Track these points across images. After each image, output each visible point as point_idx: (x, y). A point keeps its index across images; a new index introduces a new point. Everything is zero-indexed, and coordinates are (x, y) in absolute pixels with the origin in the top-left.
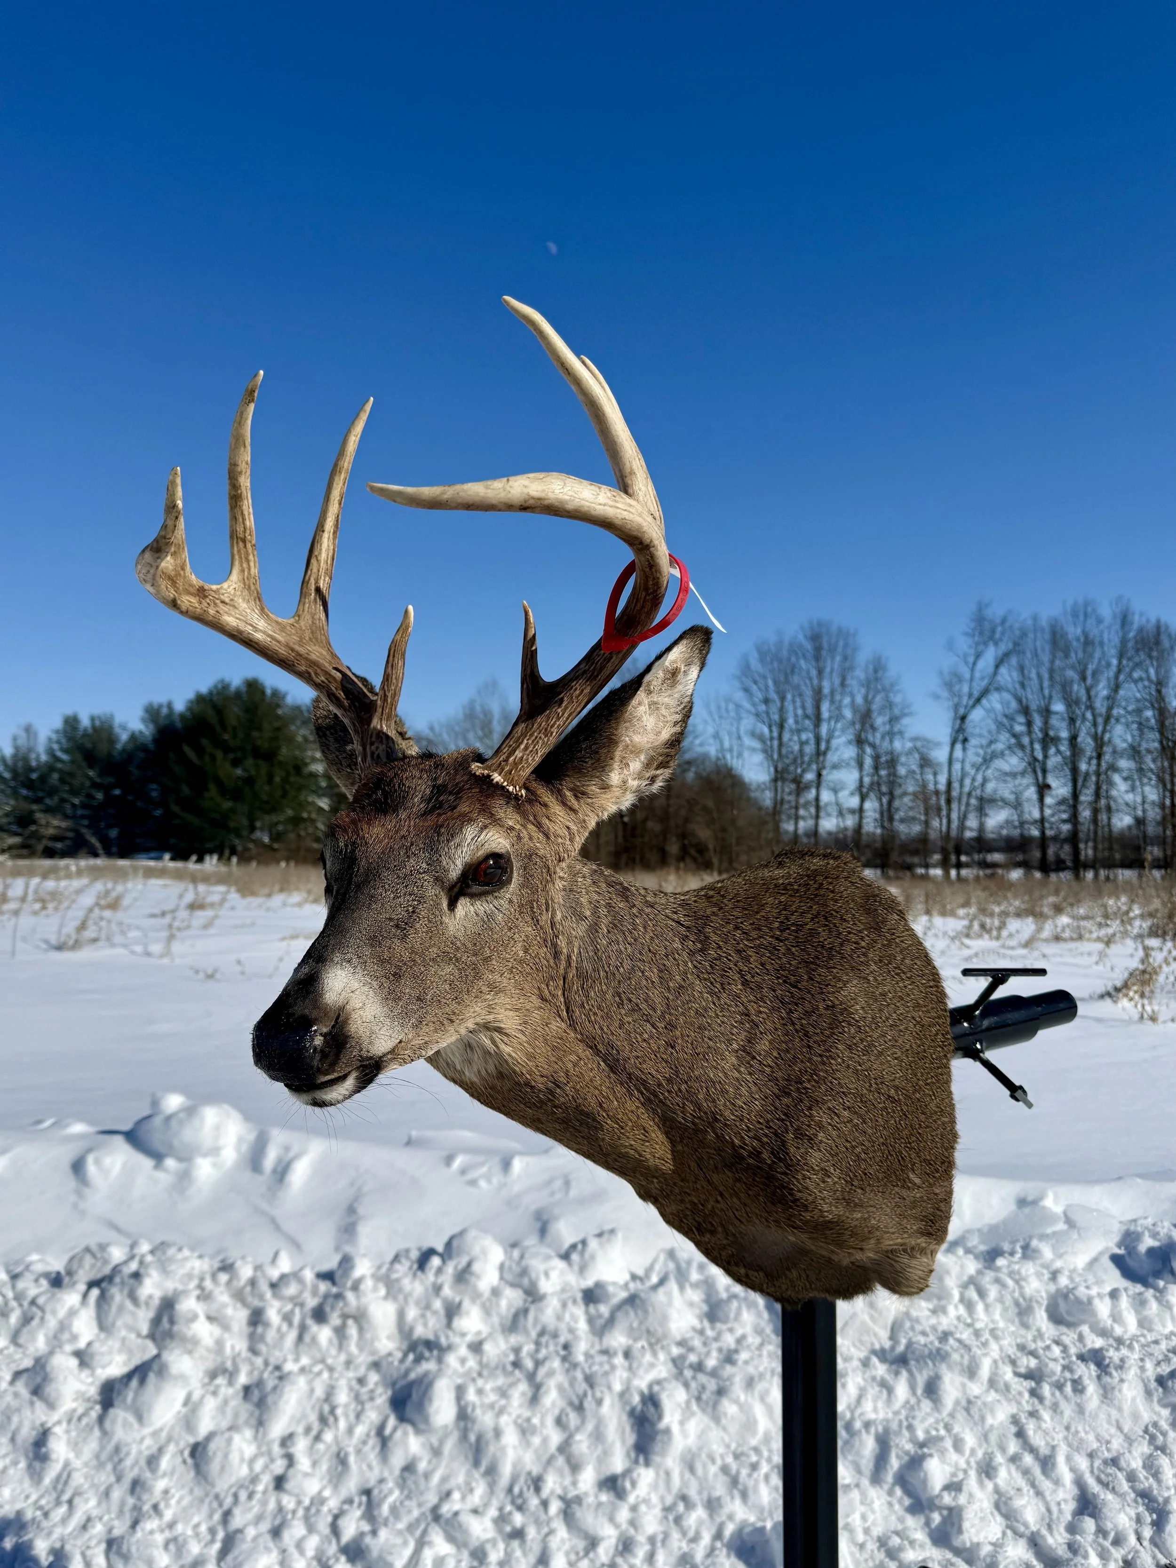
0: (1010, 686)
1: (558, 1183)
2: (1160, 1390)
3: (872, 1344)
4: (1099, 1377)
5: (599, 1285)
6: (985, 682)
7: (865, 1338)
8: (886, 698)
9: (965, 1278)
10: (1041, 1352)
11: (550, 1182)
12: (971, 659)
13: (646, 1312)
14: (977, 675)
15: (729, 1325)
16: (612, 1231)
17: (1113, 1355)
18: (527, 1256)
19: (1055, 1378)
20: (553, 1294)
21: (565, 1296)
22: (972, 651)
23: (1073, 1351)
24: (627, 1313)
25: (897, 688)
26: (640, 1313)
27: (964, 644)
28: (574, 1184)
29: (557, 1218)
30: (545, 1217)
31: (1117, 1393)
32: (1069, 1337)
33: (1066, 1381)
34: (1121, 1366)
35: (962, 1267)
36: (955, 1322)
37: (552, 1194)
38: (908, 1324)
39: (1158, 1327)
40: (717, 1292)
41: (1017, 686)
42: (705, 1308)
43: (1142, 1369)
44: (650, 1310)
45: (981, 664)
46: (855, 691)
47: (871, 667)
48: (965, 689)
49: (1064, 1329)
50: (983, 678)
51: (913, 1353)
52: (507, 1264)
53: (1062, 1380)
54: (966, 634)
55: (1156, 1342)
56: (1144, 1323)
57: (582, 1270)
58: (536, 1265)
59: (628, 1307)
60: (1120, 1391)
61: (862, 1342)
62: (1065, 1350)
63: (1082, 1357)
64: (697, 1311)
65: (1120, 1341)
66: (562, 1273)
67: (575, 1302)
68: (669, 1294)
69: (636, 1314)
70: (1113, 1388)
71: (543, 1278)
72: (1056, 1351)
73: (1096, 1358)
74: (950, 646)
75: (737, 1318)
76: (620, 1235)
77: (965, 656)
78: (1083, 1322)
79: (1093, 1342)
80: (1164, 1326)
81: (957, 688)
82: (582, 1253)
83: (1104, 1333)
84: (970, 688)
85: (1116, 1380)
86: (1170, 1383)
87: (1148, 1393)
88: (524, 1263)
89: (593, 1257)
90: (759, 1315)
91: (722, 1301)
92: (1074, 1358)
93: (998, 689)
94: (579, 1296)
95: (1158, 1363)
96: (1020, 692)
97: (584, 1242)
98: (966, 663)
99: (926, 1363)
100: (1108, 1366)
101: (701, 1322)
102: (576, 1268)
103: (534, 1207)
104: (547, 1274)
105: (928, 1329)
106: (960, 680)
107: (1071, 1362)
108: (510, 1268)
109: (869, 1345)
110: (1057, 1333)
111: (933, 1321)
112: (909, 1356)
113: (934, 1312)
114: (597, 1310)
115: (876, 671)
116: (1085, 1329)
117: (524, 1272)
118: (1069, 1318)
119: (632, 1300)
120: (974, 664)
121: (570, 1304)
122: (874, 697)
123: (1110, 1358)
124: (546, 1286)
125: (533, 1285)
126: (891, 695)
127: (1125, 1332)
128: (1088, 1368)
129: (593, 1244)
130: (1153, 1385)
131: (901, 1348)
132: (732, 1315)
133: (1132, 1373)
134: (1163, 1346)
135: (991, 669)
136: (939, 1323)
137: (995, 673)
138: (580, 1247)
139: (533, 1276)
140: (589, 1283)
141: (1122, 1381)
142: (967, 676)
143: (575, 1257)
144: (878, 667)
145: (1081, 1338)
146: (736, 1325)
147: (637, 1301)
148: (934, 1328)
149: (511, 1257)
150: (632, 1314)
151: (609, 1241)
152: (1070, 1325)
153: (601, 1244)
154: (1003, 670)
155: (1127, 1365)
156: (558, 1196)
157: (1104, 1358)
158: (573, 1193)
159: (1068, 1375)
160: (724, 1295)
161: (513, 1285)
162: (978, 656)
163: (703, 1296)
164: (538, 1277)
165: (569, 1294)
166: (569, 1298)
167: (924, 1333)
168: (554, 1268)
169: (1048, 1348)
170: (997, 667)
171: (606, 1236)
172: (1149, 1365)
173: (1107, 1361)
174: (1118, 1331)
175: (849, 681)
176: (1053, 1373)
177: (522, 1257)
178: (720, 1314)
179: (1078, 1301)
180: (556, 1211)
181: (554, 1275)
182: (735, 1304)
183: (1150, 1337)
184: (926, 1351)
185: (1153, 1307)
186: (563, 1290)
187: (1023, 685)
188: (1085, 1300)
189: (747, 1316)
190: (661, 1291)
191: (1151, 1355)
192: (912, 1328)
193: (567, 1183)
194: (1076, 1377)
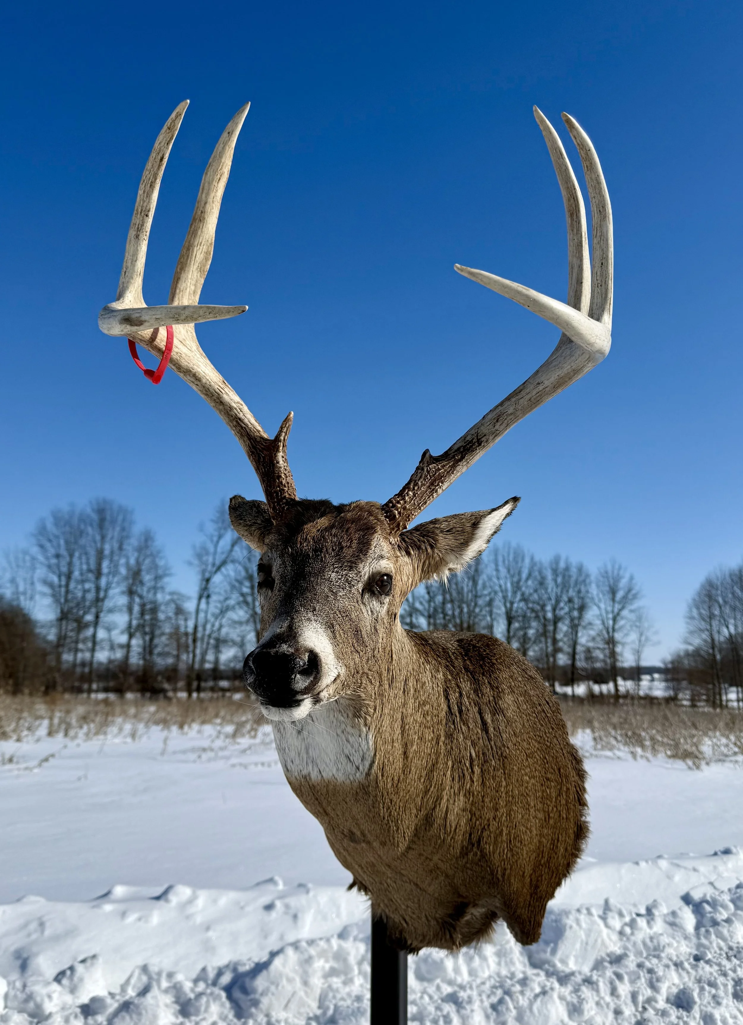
0: (241, 559)
1: (33, 926)
2: (494, 1013)
3: (308, 1014)
4: (458, 1011)
5: (94, 1000)
6: (224, 556)
7: (302, 1010)
8: (153, 562)
9: (359, 957)
10: (418, 1001)
11: (26, 925)
12: (215, 539)
13: (140, 1014)
14: (219, 550)
15: (201, 1017)
16: (94, 957)
17: (463, 995)
18: (29, 984)
19: (431, 1017)
20: (57, 1013)
21: (66, 1013)
22: (216, 533)
23: (436, 997)
24: (123, 1018)
25: (161, 555)
26: (134, 1016)
27: (211, 528)
28: (48, 924)
29: (37, 954)
30: (25, 955)
31: (470, 1020)
32: (431, 990)
33: (439, 1017)
34: (470, 1001)
35: (357, 949)
36: (360, 989)
37: (29, 935)
38: (331, 995)
39: (480, 974)
40: (186, 994)
41: (246, 560)
42: (177, 1007)
43: (482, 1001)
44: (144, 1012)
45: (222, 543)
46: (130, 554)
47: (143, 538)
48: (210, 559)
49: (426, 984)
50: (223, 553)
51: (341, 1013)
52: (12, 993)
53: (436, 1017)
54: (212, 521)
55: (483, 983)
56: (472, 973)
57: (73, 990)
58: (39, 990)
59: (124, 1014)
60: (472, 1018)
61: (300, 1014)
62: (431, 997)
63: (443, 1000)
64: (172, 1011)
65: (462, 987)
66: (60, 994)
67: (76, 1017)
68: (155, 997)
69: (131, 1018)
70: (468, 1017)
71: (46, 1000)
72: (426, 998)
73: (453, 999)
74: (201, 528)
75: (206, 1010)
76: (100, 960)
77: (211, 537)
78: (437, 977)
79: (446, 989)
80: (484, 972)
81: (205, 558)
82: (71, 978)
83: (450, 983)
84: (214, 559)
85: (469, 1011)
86: (500, 1008)
87: (487, 1017)
88: (28, 990)
89: (81, 980)
90: (223, 1005)
91: (190, 1000)
92: (439, 1001)
93: (233, 561)
94: (78, 1010)
95: (489, 996)
96: (248, 565)
97: (72, 968)
98: (212, 541)
99: (350, 1020)
100: (462, 1003)
101: (177, 1017)
102: (67, 990)
103: (12, 949)
104: (50, 997)
105: (345, 996)
106: (207, 553)
107: (439, 1004)
108: (15, 996)
109: (305, 1015)
110: (422, 988)
111: (347, 989)
112: (337, 1016)
113: (345, 983)
114: (96, 1021)
115: (146, 540)
116: (438, 981)
117: (30, 998)
118: (427, 975)
119: (126, 1006)
120: (218, 542)
121: (72, 1018)
122: (144, 560)
123: (462, 997)
124: (49, 1007)
125: (39, 1007)
126: (157, 560)
127: (463, 980)
128: (450, 1006)
129: (80, 969)
130: (490, 1011)
131: (330, 1012)
132: (203, 1008)
133: (476, 1005)
134: (488, 985)
135: (228, 547)
136: (352, 991)
137: (231, 550)
138: (68, 973)
139: (38, 999)
140: (85, 999)
141: (472, 1011)
142: (212, 550)
143: (65, 981)
144: (148, 538)
145: (438, 988)
146: (206, 1015)
147: (132, 1007)
148: (349, 995)
149: (14, 988)
150: (128, 1018)
151: (92, 965)
152: (430, 981)
153: (86, 968)
154: (237, 548)
155: (473, 1000)
156: (34, 937)
157: (458, 998)
158: (47, 933)
159: (439, 1013)
160: (192, 996)
161: (21, 1011)
162: (220, 537)
163: (173, 999)
164: (42, 1000)
165: (70, 1011)
166: (71, 1014)
167: (343, 999)
168: (54, 991)
169: (422, 997)
170: (233, 545)
171: (89, 962)
172: (484, 997)
173: (460, 1000)
174: (459, 980)
175: (125, 547)
176: (430, 1014)
177: (24, 986)
178: (192, 1010)
179: (435, 962)
180: (35, 949)
181: (55, 996)
182: (204, 999)
183: (479, 981)
184: (350, 1011)
185: (477, 960)
186: (63, 1009)
187: (249, 560)
188: (438, 960)
189: (215, 1009)
190: (149, 996)
191: (483, 991)
192: (334, 997)
193: (42, 925)
194: (445, 1012)
